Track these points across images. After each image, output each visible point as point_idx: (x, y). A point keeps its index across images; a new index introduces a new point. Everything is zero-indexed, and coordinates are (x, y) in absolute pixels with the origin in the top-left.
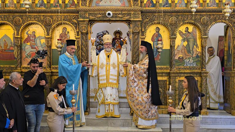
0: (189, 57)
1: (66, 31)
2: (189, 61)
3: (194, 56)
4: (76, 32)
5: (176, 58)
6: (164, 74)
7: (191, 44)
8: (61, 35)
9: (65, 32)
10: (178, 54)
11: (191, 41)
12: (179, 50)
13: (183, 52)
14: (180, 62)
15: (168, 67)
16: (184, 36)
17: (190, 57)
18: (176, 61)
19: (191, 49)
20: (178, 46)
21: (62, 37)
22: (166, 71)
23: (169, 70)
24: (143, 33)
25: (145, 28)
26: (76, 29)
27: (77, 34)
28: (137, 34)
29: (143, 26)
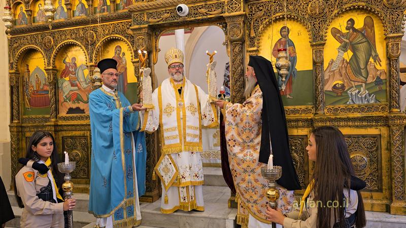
0: (357, 84)
1: (120, 51)
2: (359, 92)
3: (370, 80)
4: (133, 51)
5: (328, 87)
6: (300, 124)
7: (362, 56)
10: (331, 79)
11: (363, 47)
12: (334, 71)
13: (343, 75)
14: (337, 96)
15: (310, 107)
16: (345, 40)
17: (360, 83)
18: (328, 94)
19: (362, 66)
20: (332, 62)
22: (306, 117)
23: (313, 115)
24: (252, 40)
25: (257, 29)
26: (133, 46)
27: (134, 56)
28: (238, 43)
29: (252, 27)
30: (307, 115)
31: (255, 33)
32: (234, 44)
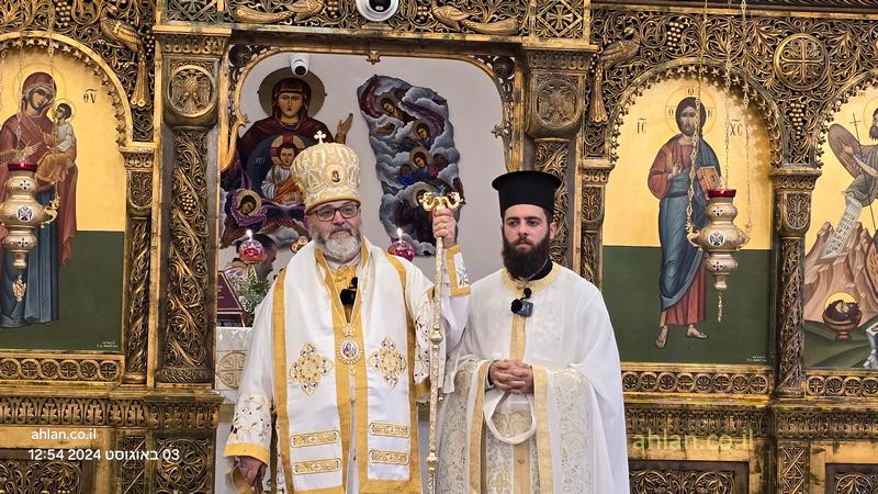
4: (127, 108)
5: (814, 311)
6: (731, 424)
9: (43, 108)
10: (822, 286)
13: (856, 275)
14: (838, 341)
15: (760, 370)
18: (813, 333)
22: (747, 404)
23: (766, 397)
24: (596, 134)
25: (614, 99)
26: (131, 92)
27: (134, 128)
28: (562, 143)
30: (751, 396)
31: (607, 110)
32: (547, 142)
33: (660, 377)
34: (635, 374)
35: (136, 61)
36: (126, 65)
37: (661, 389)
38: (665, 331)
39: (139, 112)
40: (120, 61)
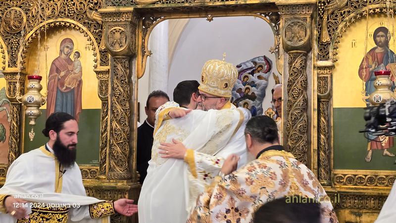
1: (71, 49)
4: (97, 51)
8: (57, 63)
9: (68, 54)
21: (58, 71)
24: (324, 49)
25: (334, 30)
26: (99, 43)
27: (101, 60)
28: (301, 53)
29: (324, 24)
31: (330, 35)
32: (293, 53)
33: (367, 178)
34: (352, 176)
35: (102, 29)
36: (97, 31)
37: (367, 184)
38: (370, 153)
39: (103, 52)
40: (95, 29)
